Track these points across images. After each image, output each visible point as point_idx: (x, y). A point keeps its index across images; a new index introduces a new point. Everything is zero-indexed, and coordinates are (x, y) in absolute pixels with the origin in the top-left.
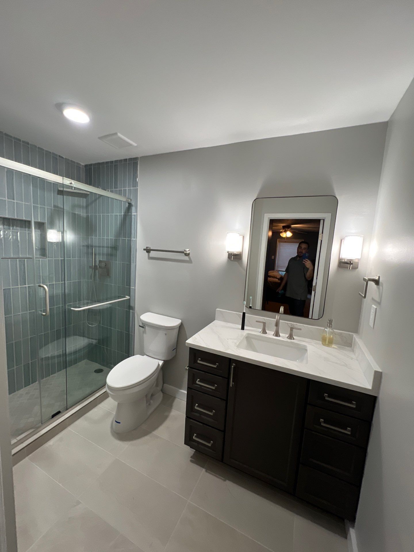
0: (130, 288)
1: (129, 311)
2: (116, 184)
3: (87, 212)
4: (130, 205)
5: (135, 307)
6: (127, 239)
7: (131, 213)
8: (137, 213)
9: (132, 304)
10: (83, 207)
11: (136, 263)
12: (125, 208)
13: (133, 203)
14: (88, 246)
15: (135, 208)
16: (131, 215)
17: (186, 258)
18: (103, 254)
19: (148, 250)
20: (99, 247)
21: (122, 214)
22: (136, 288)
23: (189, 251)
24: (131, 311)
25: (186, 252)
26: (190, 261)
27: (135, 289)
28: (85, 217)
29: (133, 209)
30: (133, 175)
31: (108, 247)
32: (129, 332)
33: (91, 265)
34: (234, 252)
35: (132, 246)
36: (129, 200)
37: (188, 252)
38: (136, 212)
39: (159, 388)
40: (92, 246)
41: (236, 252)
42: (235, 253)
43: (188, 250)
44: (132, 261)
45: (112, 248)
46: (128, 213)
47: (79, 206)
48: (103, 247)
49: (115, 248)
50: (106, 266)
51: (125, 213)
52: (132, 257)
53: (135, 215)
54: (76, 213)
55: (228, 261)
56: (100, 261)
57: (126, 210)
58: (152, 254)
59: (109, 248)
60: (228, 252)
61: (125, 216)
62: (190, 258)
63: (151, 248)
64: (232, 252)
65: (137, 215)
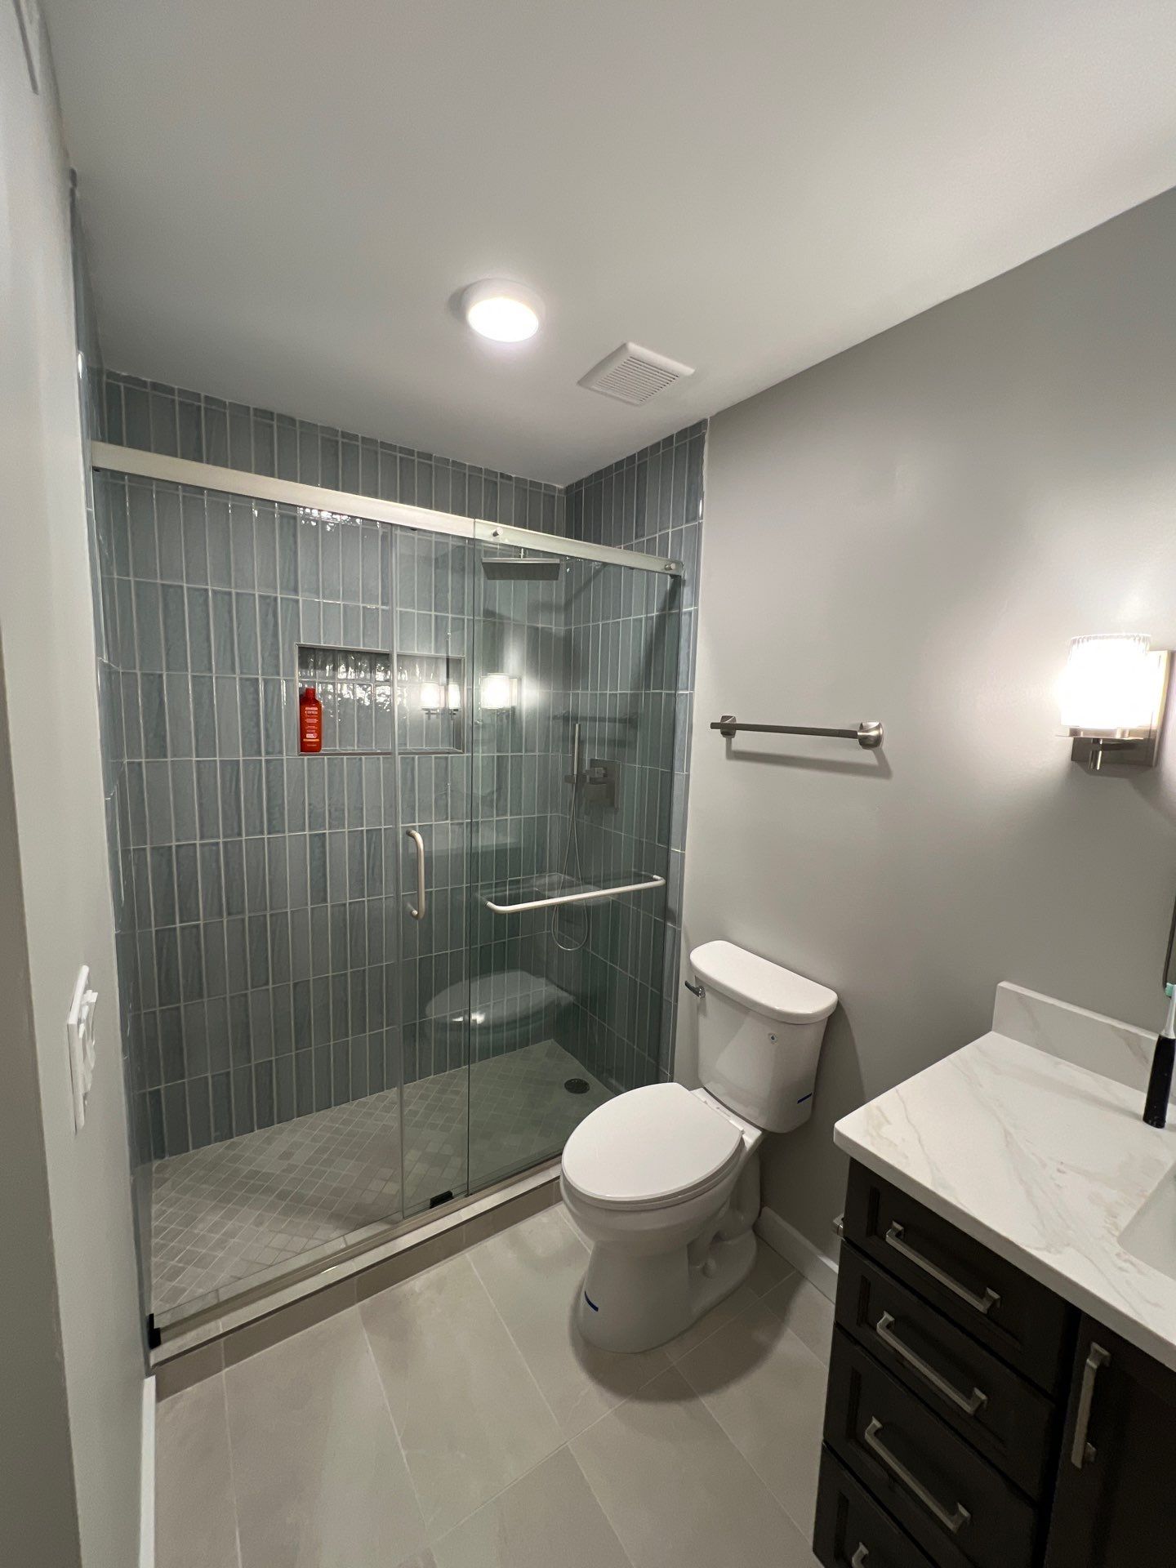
0: (668, 851)
1: (665, 925)
2: (640, 524)
3: (567, 623)
4: (677, 581)
5: (680, 915)
6: (664, 692)
7: (680, 608)
8: (696, 604)
9: (672, 904)
10: (558, 609)
11: (688, 770)
12: (664, 594)
13: (686, 575)
14: (566, 719)
15: (692, 593)
16: (679, 615)
17: (868, 757)
18: (602, 742)
19: (728, 728)
20: (593, 719)
21: (655, 614)
22: (687, 852)
23: (878, 728)
24: (669, 924)
25: (867, 731)
26: (882, 770)
27: (683, 856)
28: (562, 634)
29: (686, 592)
30: (690, 483)
31: (613, 720)
32: (661, 990)
33: (570, 773)
34: (1113, 732)
35: (680, 717)
36: (673, 566)
37: (874, 733)
38: (695, 601)
39: (746, 1218)
40: (576, 719)
41: (1123, 734)
42: (1118, 736)
43: (875, 724)
44: (677, 764)
45: (622, 721)
46: (670, 609)
47: (547, 607)
48: (602, 720)
49: (630, 722)
50: (605, 775)
51: (663, 609)
52: (677, 751)
53: (690, 613)
54: (540, 626)
55: (1071, 774)
56: (593, 762)
57: (665, 601)
58: (742, 740)
59: (615, 722)
60: (1074, 732)
61: (662, 619)
62: (881, 757)
63: (738, 722)
64: (1097, 732)
65: (697, 611)
